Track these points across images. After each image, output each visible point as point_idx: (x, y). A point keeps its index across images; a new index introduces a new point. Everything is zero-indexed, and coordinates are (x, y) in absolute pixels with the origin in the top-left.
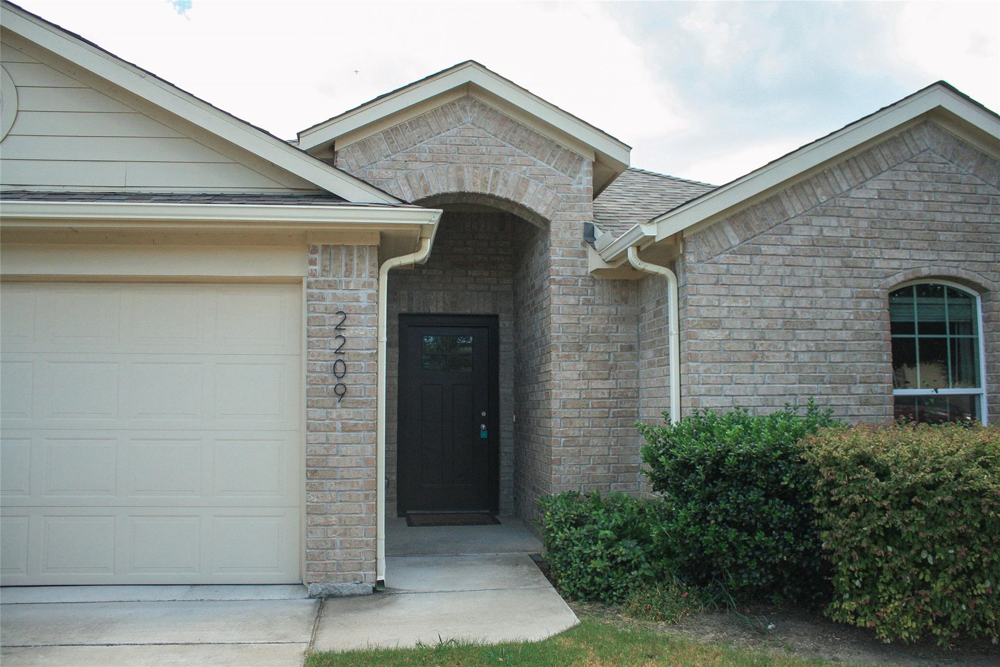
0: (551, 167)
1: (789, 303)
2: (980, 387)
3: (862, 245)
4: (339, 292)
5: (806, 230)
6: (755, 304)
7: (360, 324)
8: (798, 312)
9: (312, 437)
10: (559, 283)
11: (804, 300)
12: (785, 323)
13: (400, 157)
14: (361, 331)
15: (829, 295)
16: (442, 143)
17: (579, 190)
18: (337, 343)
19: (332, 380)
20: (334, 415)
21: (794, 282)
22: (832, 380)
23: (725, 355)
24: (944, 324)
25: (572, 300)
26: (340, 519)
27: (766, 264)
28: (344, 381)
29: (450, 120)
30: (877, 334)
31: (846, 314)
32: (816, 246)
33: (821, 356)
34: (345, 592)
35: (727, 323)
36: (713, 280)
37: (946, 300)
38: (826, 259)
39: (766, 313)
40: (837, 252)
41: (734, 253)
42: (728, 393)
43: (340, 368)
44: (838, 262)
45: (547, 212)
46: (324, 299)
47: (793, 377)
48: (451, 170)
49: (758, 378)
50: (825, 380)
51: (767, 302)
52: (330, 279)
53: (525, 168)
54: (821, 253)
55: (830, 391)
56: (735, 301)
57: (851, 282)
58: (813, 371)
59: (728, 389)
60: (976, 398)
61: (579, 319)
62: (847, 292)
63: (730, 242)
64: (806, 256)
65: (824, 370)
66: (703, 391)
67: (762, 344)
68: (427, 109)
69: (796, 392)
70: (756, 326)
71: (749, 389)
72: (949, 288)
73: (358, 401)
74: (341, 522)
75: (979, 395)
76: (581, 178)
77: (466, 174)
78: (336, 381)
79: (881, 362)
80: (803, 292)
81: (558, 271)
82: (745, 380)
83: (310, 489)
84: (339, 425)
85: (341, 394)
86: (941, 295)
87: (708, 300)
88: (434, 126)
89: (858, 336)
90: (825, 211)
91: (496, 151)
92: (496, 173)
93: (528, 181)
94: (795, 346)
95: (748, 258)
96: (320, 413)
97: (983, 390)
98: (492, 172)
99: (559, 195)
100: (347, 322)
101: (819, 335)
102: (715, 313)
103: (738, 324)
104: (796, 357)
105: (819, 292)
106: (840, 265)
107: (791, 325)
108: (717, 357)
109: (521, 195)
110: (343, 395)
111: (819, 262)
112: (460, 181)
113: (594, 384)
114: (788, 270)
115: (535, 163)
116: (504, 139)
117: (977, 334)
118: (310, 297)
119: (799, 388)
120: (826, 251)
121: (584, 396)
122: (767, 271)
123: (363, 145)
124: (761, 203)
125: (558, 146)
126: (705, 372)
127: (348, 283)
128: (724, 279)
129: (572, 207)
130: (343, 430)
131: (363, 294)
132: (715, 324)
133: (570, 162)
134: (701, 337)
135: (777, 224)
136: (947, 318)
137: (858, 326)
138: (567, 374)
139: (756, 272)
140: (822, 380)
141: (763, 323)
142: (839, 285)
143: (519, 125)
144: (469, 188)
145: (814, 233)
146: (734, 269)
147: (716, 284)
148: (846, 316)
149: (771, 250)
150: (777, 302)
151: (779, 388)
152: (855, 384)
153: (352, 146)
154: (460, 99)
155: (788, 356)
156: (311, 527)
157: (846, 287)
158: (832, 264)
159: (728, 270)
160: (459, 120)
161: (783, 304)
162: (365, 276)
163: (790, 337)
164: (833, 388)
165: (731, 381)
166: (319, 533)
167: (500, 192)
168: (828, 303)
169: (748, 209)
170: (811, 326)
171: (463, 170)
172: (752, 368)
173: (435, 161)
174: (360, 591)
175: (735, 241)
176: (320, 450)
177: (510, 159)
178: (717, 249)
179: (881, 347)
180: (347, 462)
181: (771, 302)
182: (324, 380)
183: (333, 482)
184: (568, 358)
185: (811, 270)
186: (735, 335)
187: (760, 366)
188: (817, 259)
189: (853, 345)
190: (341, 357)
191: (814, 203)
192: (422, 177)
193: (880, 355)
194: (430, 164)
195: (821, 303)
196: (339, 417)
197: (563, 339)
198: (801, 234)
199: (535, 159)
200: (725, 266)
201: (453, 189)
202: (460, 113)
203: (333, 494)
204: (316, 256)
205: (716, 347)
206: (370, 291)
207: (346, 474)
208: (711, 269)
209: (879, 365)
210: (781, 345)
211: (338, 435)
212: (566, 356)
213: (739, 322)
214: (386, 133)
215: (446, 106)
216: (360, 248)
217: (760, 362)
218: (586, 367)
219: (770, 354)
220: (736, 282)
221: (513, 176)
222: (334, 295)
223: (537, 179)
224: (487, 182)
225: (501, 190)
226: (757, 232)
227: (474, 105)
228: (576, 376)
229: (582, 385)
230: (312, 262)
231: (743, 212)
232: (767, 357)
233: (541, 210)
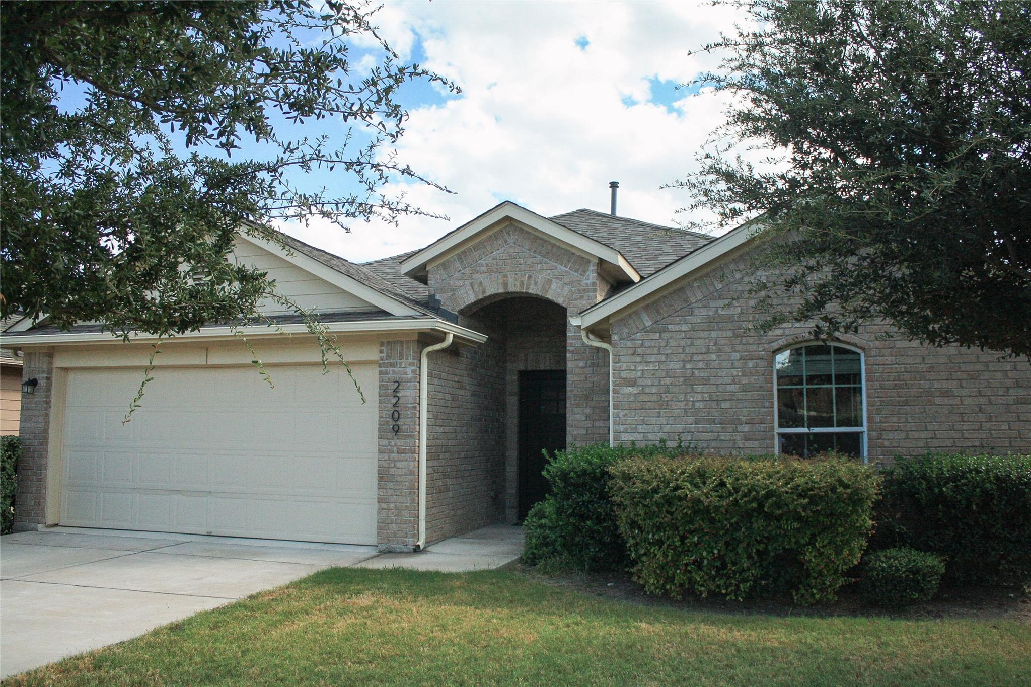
0: (567, 269)
1: (688, 366)
2: (862, 425)
3: (751, 318)
4: (395, 369)
5: (704, 312)
6: (662, 367)
7: (408, 388)
8: (696, 372)
9: (381, 456)
10: (572, 352)
11: (701, 363)
12: (685, 380)
13: (467, 271)
14: (408, 393)
15: (721, 358)
16: (494, 259)
17: (587, 284)
18: (394, 401)
19: (392, 423)
20: (393, 443)
21: (693, 350)
22: (722, 422)
23: (639, 404)
24: (830, 376)
25: (581, 364)
26: (395, 506)
27: (671, 338)
28: (398, 423)
29: (500, 242)
30: (761, 387)
31: (734, 372)
32: (712, 323)
33: (714, 404)
34: (398, 550)
35: (640, 382)
36: (631, 352)
37: (832, 357)
38: (720, 332)
39: (670, 373)
40: (729, 326)
41: (647, 332)
42: (641, 431)
43: (396, 415)
44: (730, 334)
45: (564, 302)
46: (387, 374)
47: (691, 419)
48: (500, 277)
49: (663, 420)
50: (716, 421)
51: (671, 366)
52: (391, 361)
53: (549, 271)
54: (716, 328)
55: (720, 430)
56: (647, 366)
57: (740, 348)
58: (706, 414)
59: (640, 428)
60: (861, 435)
61: (586, 378)
62: (737, 356)
63: (644, 324)
64: (703, 330)
65: (716, 414)
66: (622, 430)
67: (667, 396)
68: (484, 236)
69: (693, 430)
70: (662, 383)
71: (657, 428)
72: (835, 347)
73: (406, 436)
74: (396, 508)
75: (862, 433)
76: (588, 276)
77: (509, 279)
78: (394, 423)
79: (765, 407)
80: (700, 357)
81: (571, 344)
82: (654, 422)
83: (380, 487)
84: (395, 449)
85: (396, 430)
86: (828, 353)
87: (627, 366)
88: (489, 248)
89: (745, 389)
90: (720, 296)
91: (529, 261)
92: (530, 277)
93: (551, 281)
94: (693, 397)
95: (658, 335)
96: (385, 442)
97: (864, 428)
98: (527, 276)
99: (573, 289)
100: (400, 387)
101: (714, 388)
102: (632, 375)
103: (649, 382)
104: (693, 405)
105: (714, 357)
106: (732, 335)
107: (690, 382)
108: (633, 405)
109: (547, 291)
110: (397, 432)
111: (714, 334)
112: (505, 285)
113: (597, 424)
114: (689, 342)
115: (557, 267)
116: (535, 251)
117: (860, 383)
118: (380, 372)
119: (695, 427)
120: (720, 326)
121: (589, 432)
122: (673, 343)
123: (445, 266)
124: (670, 294)
125: (573, 254)
126: (624, 416)
127: (401, 364)
128: (639, 351)
129: (582, 297)
130: (398, 453)
131: (409, 370)
132: (632, 383)
133: (581, 264)
134: (621, 392)
135: (681, 309)
136: (833, 371)
137: (745, 381)
138: (578, 417)
139: (663, 344)
140: (714, 422)
141: (668, 381)
142: (730, 350)
143: (546, 241)
144: (511, 289)
145: (711, 313)
146: (647, 344)
147: (634, 354)
148: (735, 373)
149: (677, 328)
150: (678, 366)
151: (679, 428)
152: (741, 424)
153: (438, 266)
154: (506, 227)
155: (686, 404)
156: (381, 510)
157: (735, 351)
158: (725, 335)
159: (642, 344)
160: (506, 241)
161: (684, 366)
162: (410, 360)
163: (689, 390)
164: (722, 428)
165: (644, 423)
166: (384, 514)
167: (533, 290)
168: (720, 364)
169: (659, 299)
170: (706, 382)
171: (507, 277)
172: (659, 413)
173: (490, 272)
174: (406, 550)
175: (648, 323)
176: (385, 464)
177: (539, 266)
178: (635, 330)
179: (764, 396)
180: (399, 472)
181: (675, 366)
182: (388, 422)
183: (392, 484)
184: (578, 405)
185: (707, 341)
186: (647, 390)
187: (665, 412)
188: (712, 332)
189: (740, 395)
190: (397, 409)
191: (711, 290)
192: (481, 283)
193: (763, 402)
194: (487, 274)
195: (715, 364)
196: (396, 445)
197: (575, 392)
198: (700, 314)
199: (556, 264)
200: (640, 342)
201: (501, 291)
202: (506, 236)
203: (392, 491)
204: (383, 348)
205: (632, 398)
206: (413, 368)
207: (399, 479)
208: (629, 344)
209: (763, 410)
210: (682, 397)
211: (395, 456)
212: (577, 404)
213: (649, 381)
214: (459, 255)
215: (496, 233)
216: (408, 342)
217: (665, 409)
218: (591, 412)
219: (672, 403)
220: (648, 352)
221: (541, 278)
222: (393, 371)
223: (558, 278)
224: (523, 284)
225: (533, 289)
226: (666, 315)
227: (515, 230)
228: (584, 418)
229: (588, 424)
230: (381, 352)
231: (655, 302)
232: (671, 406)
233: (560, 301)
